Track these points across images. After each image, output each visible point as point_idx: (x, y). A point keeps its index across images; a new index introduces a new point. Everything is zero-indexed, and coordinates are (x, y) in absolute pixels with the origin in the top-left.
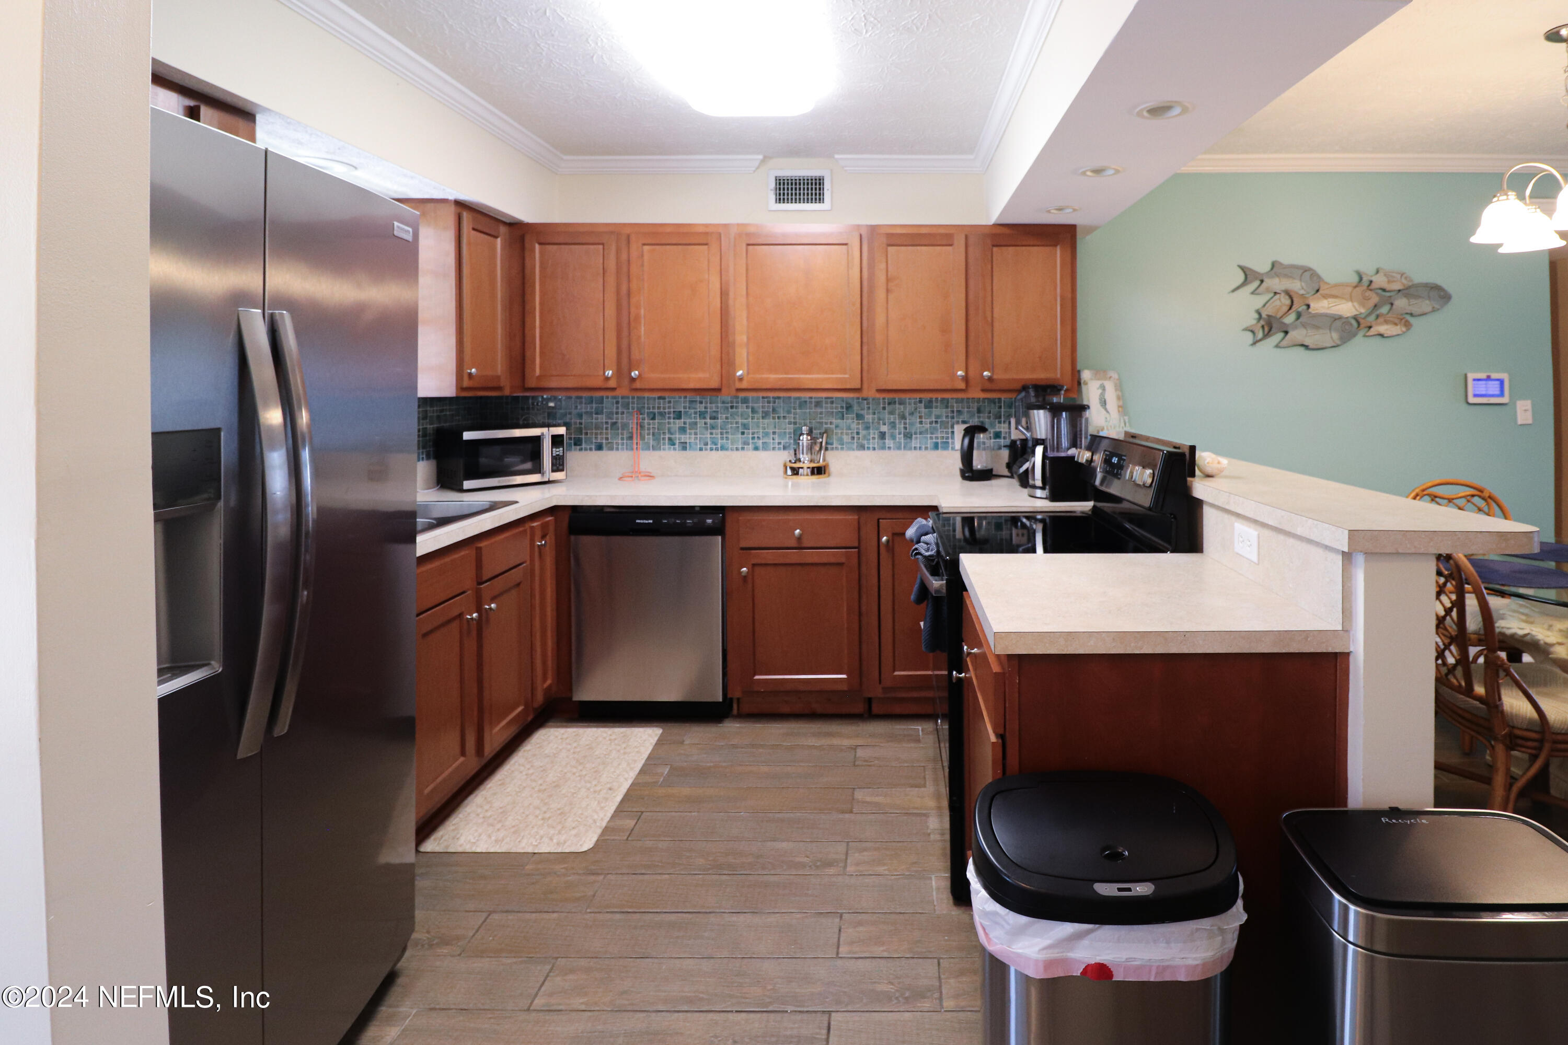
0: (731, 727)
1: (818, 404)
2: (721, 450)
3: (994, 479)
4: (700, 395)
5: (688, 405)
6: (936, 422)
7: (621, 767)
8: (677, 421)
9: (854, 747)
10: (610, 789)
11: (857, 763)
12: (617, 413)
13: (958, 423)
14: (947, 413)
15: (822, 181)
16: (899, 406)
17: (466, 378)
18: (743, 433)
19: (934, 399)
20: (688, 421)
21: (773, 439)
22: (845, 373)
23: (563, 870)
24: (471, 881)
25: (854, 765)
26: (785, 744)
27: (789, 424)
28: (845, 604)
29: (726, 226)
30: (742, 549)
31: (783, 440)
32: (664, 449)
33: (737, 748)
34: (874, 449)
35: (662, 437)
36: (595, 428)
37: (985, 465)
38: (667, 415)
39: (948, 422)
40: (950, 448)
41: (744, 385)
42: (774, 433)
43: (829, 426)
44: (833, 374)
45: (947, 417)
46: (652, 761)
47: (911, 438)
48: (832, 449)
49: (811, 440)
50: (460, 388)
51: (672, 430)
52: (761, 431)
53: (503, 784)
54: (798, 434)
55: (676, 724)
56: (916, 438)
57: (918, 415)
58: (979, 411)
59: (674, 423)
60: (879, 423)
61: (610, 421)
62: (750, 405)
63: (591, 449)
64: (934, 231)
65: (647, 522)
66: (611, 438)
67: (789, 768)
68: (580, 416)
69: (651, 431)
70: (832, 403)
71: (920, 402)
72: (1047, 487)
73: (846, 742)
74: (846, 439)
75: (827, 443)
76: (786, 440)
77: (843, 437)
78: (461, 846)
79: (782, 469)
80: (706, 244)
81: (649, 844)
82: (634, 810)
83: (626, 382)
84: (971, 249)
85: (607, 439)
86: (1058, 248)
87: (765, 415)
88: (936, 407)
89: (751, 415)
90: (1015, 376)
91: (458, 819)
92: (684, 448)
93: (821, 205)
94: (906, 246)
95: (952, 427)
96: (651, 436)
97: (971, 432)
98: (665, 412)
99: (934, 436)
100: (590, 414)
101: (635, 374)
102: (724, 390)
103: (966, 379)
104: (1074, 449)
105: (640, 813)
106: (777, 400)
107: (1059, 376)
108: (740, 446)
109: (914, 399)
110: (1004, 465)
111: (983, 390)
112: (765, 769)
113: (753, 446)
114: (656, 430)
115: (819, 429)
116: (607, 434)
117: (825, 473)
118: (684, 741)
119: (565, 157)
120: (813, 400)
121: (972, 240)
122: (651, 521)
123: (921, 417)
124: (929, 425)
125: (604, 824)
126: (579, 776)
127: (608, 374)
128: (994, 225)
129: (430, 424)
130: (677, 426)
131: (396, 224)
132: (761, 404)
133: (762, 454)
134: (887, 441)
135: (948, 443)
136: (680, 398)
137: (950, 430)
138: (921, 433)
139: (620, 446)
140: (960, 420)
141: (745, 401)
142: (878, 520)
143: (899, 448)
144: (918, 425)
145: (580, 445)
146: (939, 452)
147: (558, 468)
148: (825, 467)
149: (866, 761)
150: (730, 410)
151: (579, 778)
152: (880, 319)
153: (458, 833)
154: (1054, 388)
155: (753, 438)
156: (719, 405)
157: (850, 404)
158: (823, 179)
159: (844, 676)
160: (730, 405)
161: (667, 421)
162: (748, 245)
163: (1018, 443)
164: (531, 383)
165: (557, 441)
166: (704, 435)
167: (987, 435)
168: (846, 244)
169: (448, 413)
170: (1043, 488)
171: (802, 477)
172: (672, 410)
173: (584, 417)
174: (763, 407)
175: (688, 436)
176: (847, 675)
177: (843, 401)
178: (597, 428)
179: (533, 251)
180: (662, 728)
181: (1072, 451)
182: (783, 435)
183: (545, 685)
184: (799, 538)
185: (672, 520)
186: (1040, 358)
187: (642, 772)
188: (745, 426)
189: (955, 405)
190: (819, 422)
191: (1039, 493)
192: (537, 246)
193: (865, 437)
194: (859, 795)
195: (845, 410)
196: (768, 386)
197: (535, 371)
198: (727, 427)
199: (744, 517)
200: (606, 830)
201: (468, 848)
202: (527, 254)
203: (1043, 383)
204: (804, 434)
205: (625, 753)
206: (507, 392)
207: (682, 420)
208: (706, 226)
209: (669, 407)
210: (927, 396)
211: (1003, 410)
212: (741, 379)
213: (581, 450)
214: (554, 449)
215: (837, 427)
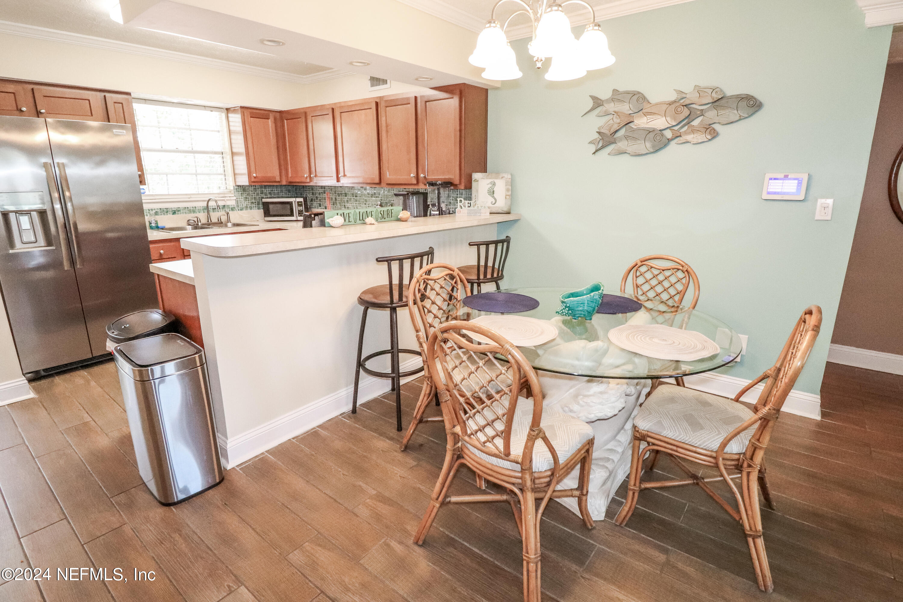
22: (374, 175)
29: (335, 104)
50: (250, 181)
80: (328, 114)
83: (312, 180)
84: (418, 105)
86: (454, 99)
90: (436, 177)
93: (387, 85)
94: (393, 106)
101: (313, 176)
103: (417, 178)
107: (454, 177)
127: (306, 176)
147: (301, 215)
152: (385, 147)
162: (341, 113)
164: (289, 180)
165: (300, 204)
168: (371, 108)
179: (284, 123)
186: (446, 166)
192: (285, 121)
208: (329, 105)
212: (342, 178)
214: (299, 207)
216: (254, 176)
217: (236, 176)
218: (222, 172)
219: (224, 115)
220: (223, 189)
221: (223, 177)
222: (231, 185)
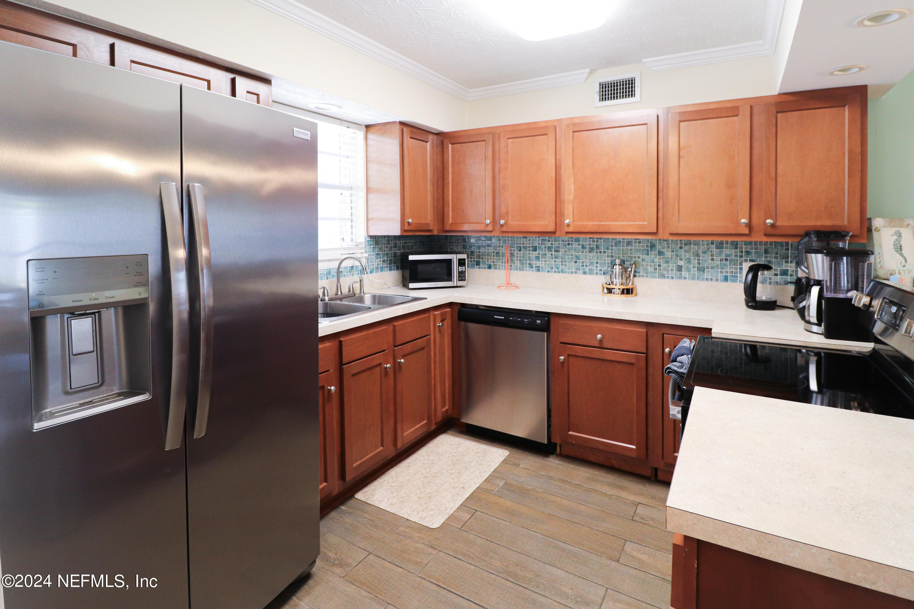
0: (553, 462)
1: (629, 243)
2: (561, 273)
3: (778, 309)
4: (548, 236)
5: (540, 242)
6: (726, 260)
7: (474, 473)
8: (534, 252)
9: (637, 503)
10: (463, 488)
11: (634, 518)
12: (499, 247)
13: (746, 261)
14: (735, 252)
15: (633, 81)
16: (694, 246)
17: (406, 224)
18: (576, 262)
19: (724, 242)
20: (540, 253)
21: (596, 267)
22: (644, 221)
23: (417, 538)
24: (369, 527)
25: (632, 520)
26: (585, 486)
27: (607, 257)
28: (635, 393)
29: (560, 121)
30: (562, 343)
31: (603, 268)
32: (526, 270)
33: (552, 479)
34: (673, 278)
35: (525, 262)
36: (487, 255)
37: (769, 297)
38: (528, 249)
39: (737, 260)
40: (738, 281)
41: (571, 229)
42: (597, 263)
43: (637, 259)
44: (634, 221)
45: (736, 256)
46: (496, 474)
47: (703, 271)
48: (640, 276)
49: (622, 269)
50: (403, 230)
51: (531, 258)
52: (588, 261)
53: (408, 466)
54: (613, 264)
55: (519, 451)
56: (709, 271)
57: (710, 253)
58: (766, 252)
59: (532, 254)
60: (677, 259)
61: (495, 251)
62: (581, 243)
63: (485, 268)
64: (722, 106)
65: (500, 318)
66: (496, 262)
67: (582, 507)
68: (479, 247)
69: (519, 258)
70: (640, 242)
71: (712, 243)
72: (823, 325)
73: (632, 498)
74: (650, 269)
75: (635, 272)
76: (605, 268)
77: (647, 267)
78: (374, 501)
79: (601, 288)
80: (546, 134)
81: (472, 537)
82: (472, 507)
83: (498, 227)
84: (755, 118)
85: (494, 262)
86: (847, 107)
87: (591, 250)
88: (726, 248)
89: (581, 250)
90: (798, 223)
91: (378, 483)
92: (538, 270)
93: (633, 98)
94: (695, 120)
95: (741, 264)
96: (519, 261)
97: (755, 270)
98: (527, 247)
99: (724, 270)
100: (484, 247)
101: (502, 222)
102: (558, 233)
103: (749, 225)
104: (855, 292)
105: (475, 511)
106: (599, 240)
107: (846, 223)
108: (574, 271)
109: (707, 241)
110: (790, 298)
111: (766, 235)
112: (565, 502)
113: (583, 271)
114: (522, 258)
115: (630, 261)
116: (494, 259)
117: (632, 293)
118: (519, 465)
119: (470, 91)
120: (625, 240)
121: (756, 110)
122: (503, 318)
123: (712, 255)
124: (719, 262)
125: (451, 512)
126: (449, 473)
127: (487, 222)
128: (778, 94)
129: (399, 250)
130: (534, 255)
131: (295, 129)
132: (588, 243)
133: (588, 277)
134: (683, 272)
135: (737, 276)
136: (536, 237)
137: (739, 267)
138: (712, 268)
139: (501, 267)
140: (748, 259)
141: (577, 240)
142: (663, 334)
143: (693, 278)
144: (710, 262)
145: (479, 265)
146: (729, 284)
147: (462, 278)
148: (632, 289)
149: (642, 518)
150: (567, 246)
151: (448, 475)
152: (673, 179)
153: (374, 492)
154: (840, 235)
155: (583, 266)
156: (560, 242)
157: (653, 244)
158: (635, 80)
159: (634, 447)
160: (567, 243)
161: (528, 252)
162: (574, 132)
163: (803, 280)
164: (447, 228)
165: (461, 263)
166: (551, 262)
167: (772, 272)
168: (646, 124)
169: (410, 244)
170: (819, 324)
171: (615, 295)
172: (531, 245)
173: (481, 249)
174: (590, 245)
175: (541, 262)
176: (636, 447)
177: (648, 242)
178: (488, 255)
179: (448, 148)
180: (509, 451)
181: (852, 294)
182: (603, 264)
183: (444, 410)
184: (601, 341)
185: (515, 318)
186: (826, 207)
187: (487, 480)
188: (578, 257)
189: (744, 246)
190: (630, 257)
191: (815, 328)
192: (450, 145)
193: (665, 269)
194: (628, 547)
195: (649, 248)
196: (587, 230)
197: (449, 220)
198: (565, 258)
199: (562, 321)
200: (452, 517)
201: (376, 504)
202: (445, 149)
203: (829, 230)
204: (617, 264)
205: (480, 464)
206: (435, 233)
207: (537, 252)
208: (546, 122)
209: (529, 244)
210: (719, 239)
211: (790, 251)
212: (568, 225)
213: (480, 268)
214: (460, 267)
215: (643, 260)
216: (409, 222)
217: (370, 222)
218: (349, 216)
219: (360, 134)
220: (347, 243)
221: (349, 223)
222: (361, 237)
